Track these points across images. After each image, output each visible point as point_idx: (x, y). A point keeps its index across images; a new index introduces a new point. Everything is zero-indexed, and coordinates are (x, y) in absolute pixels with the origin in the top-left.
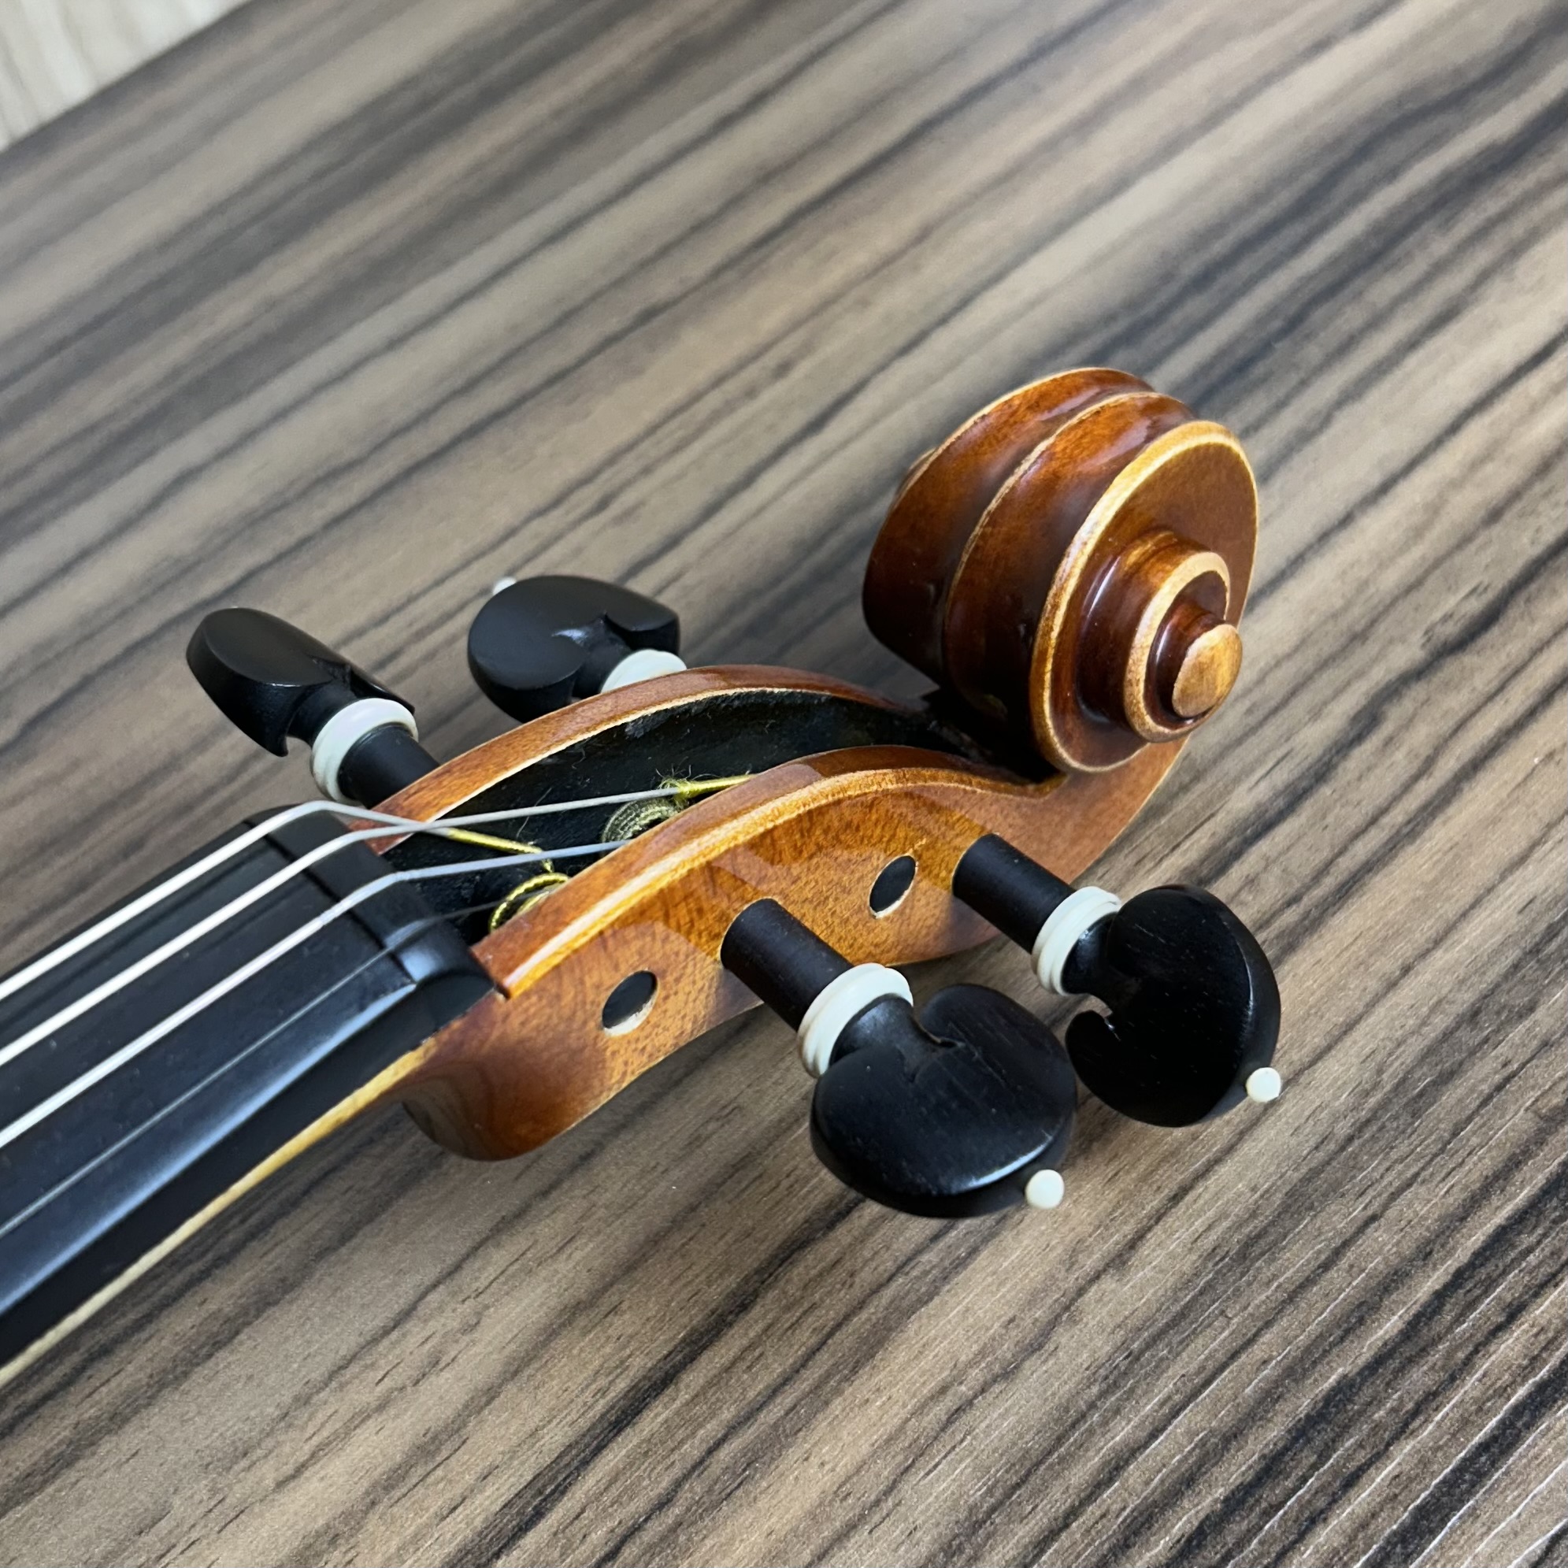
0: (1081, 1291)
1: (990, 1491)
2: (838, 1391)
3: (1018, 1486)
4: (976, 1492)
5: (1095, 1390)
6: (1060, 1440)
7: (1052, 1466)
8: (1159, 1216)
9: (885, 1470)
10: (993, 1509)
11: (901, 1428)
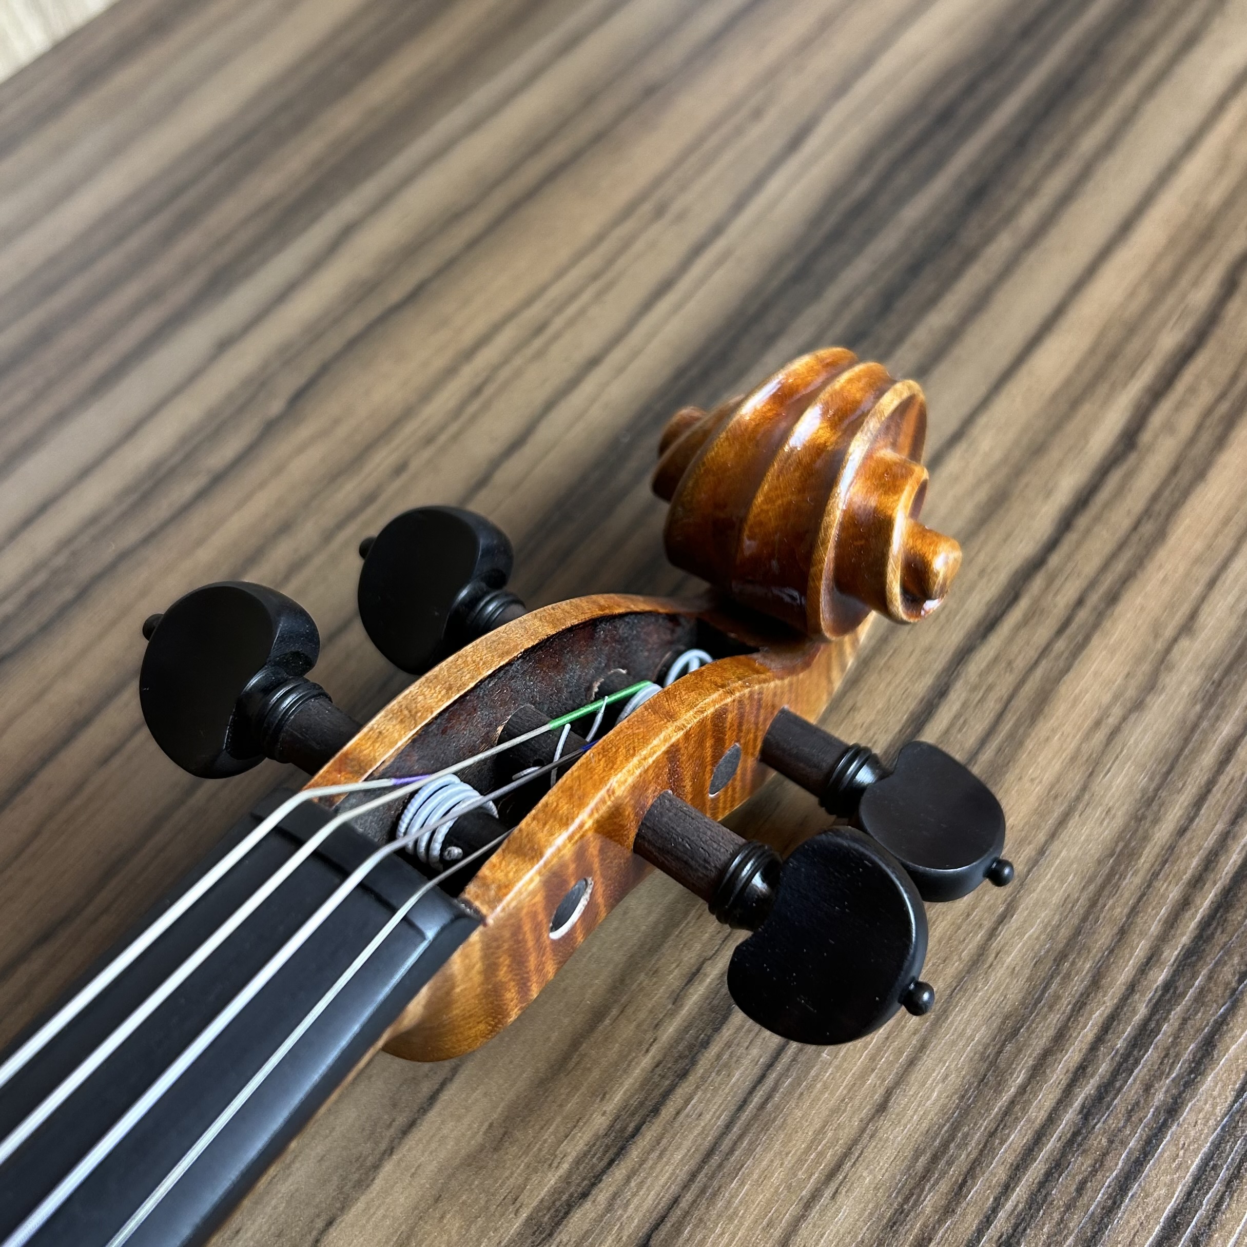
0: (1168, 650)
1: (1151, 779)
2: (1026, 735)
3: (1169, 772)
4: (1142, 780)
5: (1198, 707)
6: (1187, 740)
7: (1186, 757)
8: (1203, 598)
9: (1076, 777)
10: (1157, 790)
11: (1078, 750)
